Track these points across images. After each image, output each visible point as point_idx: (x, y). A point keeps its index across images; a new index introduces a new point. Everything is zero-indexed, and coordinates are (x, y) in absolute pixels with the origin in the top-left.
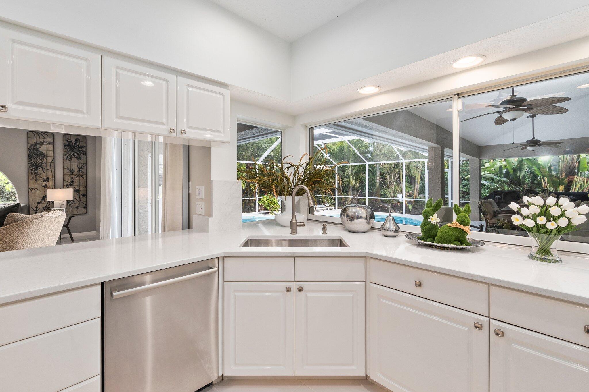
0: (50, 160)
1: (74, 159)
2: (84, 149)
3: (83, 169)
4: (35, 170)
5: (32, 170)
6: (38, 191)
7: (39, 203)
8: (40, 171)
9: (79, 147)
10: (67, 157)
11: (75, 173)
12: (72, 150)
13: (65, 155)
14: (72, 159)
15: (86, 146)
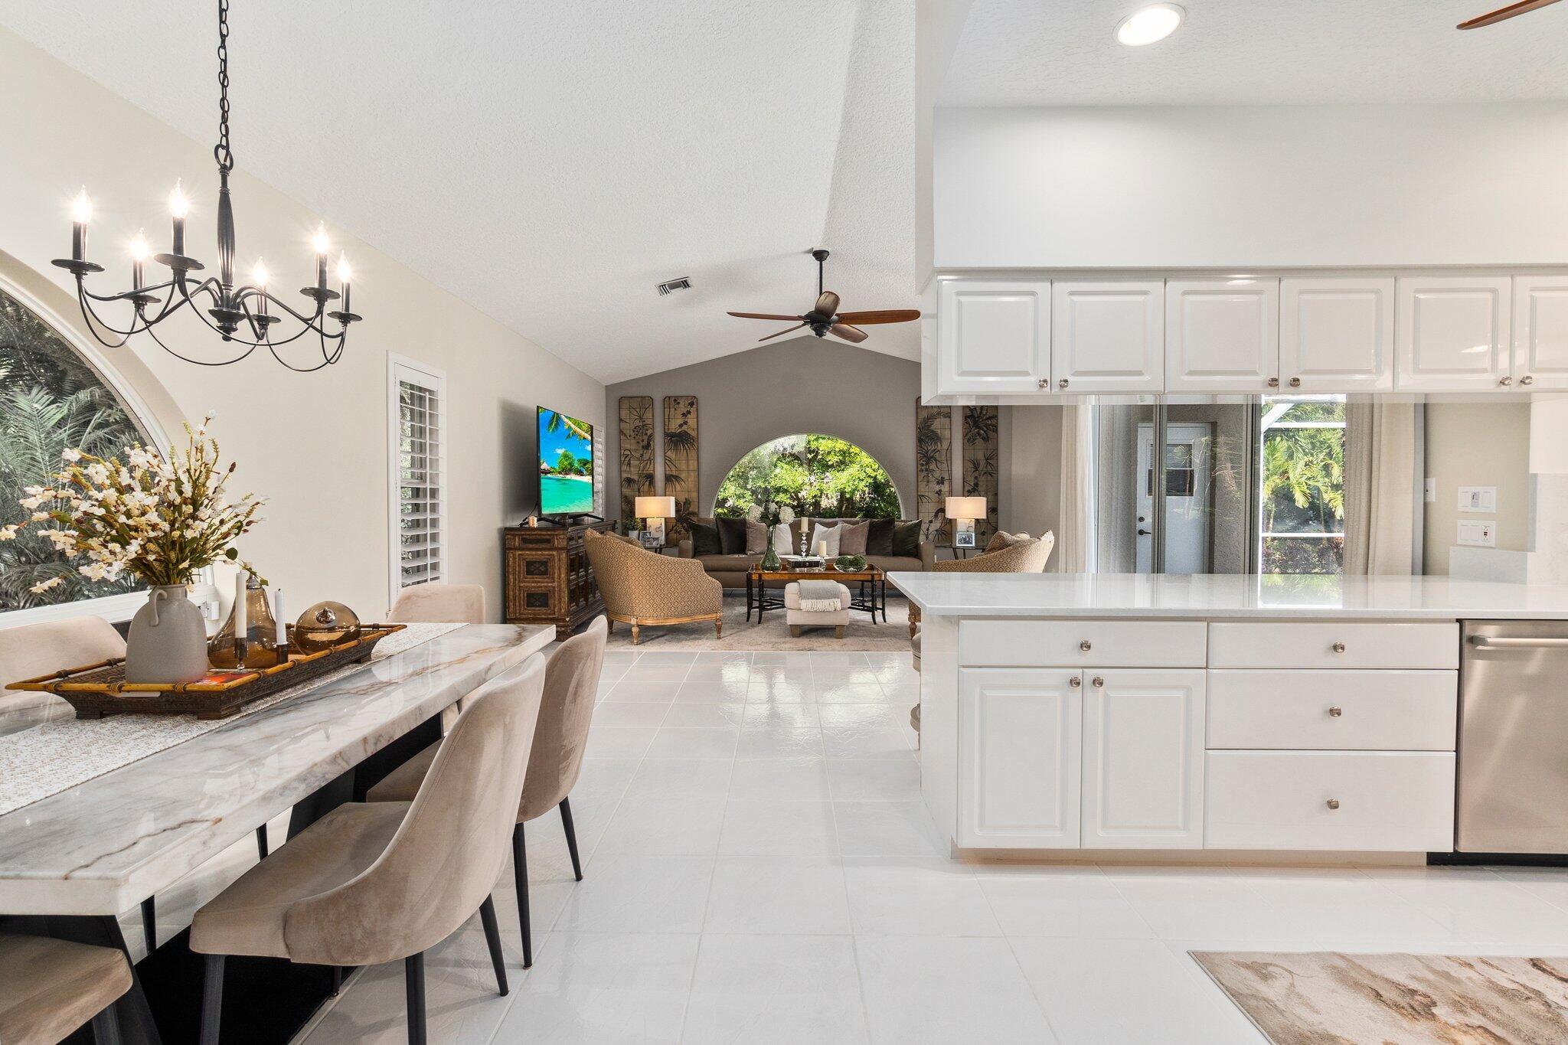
0: (945, 445)
1: (979, 441)
2: (994, 422)
3: (992, 458)
4: (926, 464)
5: (922, 465)
6: (930, 500)
7: (931, 522)
8: (933, 466)
9: (986, 419)
10: (969, 439)
11: (980, 469)
12: (976, 425)
13: (966, 435)
14: (977, 441)
15: (997, 416)
